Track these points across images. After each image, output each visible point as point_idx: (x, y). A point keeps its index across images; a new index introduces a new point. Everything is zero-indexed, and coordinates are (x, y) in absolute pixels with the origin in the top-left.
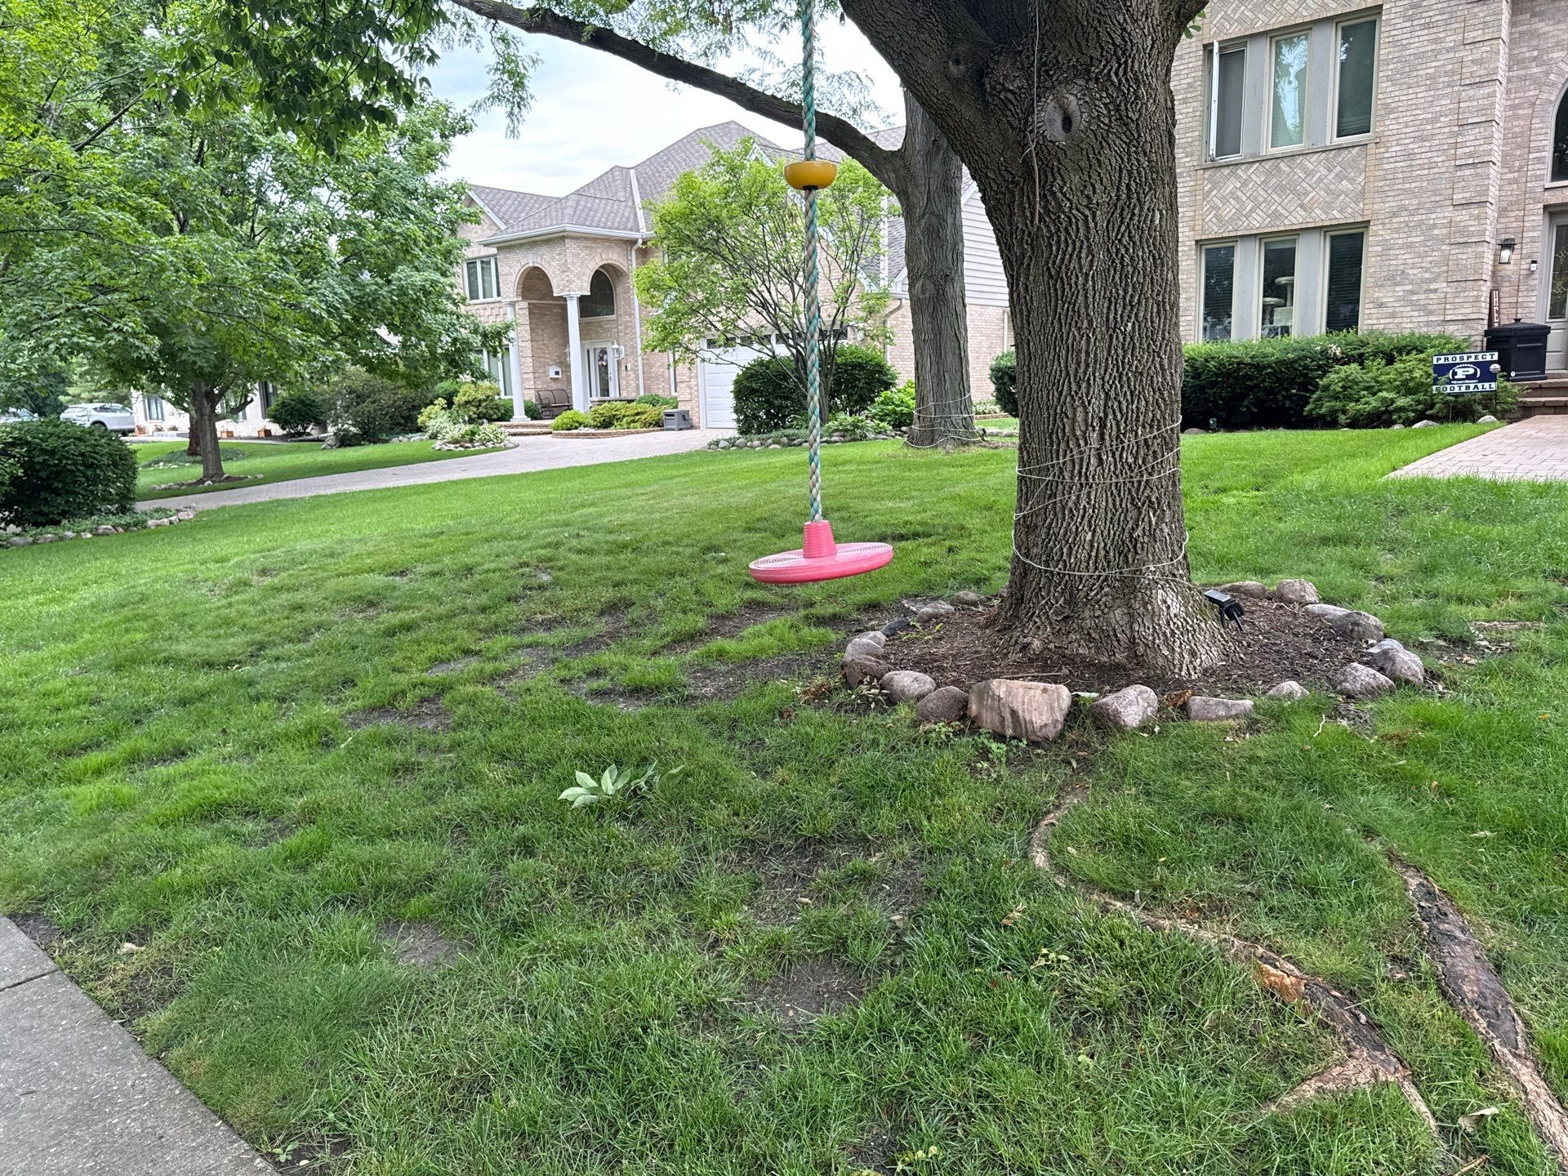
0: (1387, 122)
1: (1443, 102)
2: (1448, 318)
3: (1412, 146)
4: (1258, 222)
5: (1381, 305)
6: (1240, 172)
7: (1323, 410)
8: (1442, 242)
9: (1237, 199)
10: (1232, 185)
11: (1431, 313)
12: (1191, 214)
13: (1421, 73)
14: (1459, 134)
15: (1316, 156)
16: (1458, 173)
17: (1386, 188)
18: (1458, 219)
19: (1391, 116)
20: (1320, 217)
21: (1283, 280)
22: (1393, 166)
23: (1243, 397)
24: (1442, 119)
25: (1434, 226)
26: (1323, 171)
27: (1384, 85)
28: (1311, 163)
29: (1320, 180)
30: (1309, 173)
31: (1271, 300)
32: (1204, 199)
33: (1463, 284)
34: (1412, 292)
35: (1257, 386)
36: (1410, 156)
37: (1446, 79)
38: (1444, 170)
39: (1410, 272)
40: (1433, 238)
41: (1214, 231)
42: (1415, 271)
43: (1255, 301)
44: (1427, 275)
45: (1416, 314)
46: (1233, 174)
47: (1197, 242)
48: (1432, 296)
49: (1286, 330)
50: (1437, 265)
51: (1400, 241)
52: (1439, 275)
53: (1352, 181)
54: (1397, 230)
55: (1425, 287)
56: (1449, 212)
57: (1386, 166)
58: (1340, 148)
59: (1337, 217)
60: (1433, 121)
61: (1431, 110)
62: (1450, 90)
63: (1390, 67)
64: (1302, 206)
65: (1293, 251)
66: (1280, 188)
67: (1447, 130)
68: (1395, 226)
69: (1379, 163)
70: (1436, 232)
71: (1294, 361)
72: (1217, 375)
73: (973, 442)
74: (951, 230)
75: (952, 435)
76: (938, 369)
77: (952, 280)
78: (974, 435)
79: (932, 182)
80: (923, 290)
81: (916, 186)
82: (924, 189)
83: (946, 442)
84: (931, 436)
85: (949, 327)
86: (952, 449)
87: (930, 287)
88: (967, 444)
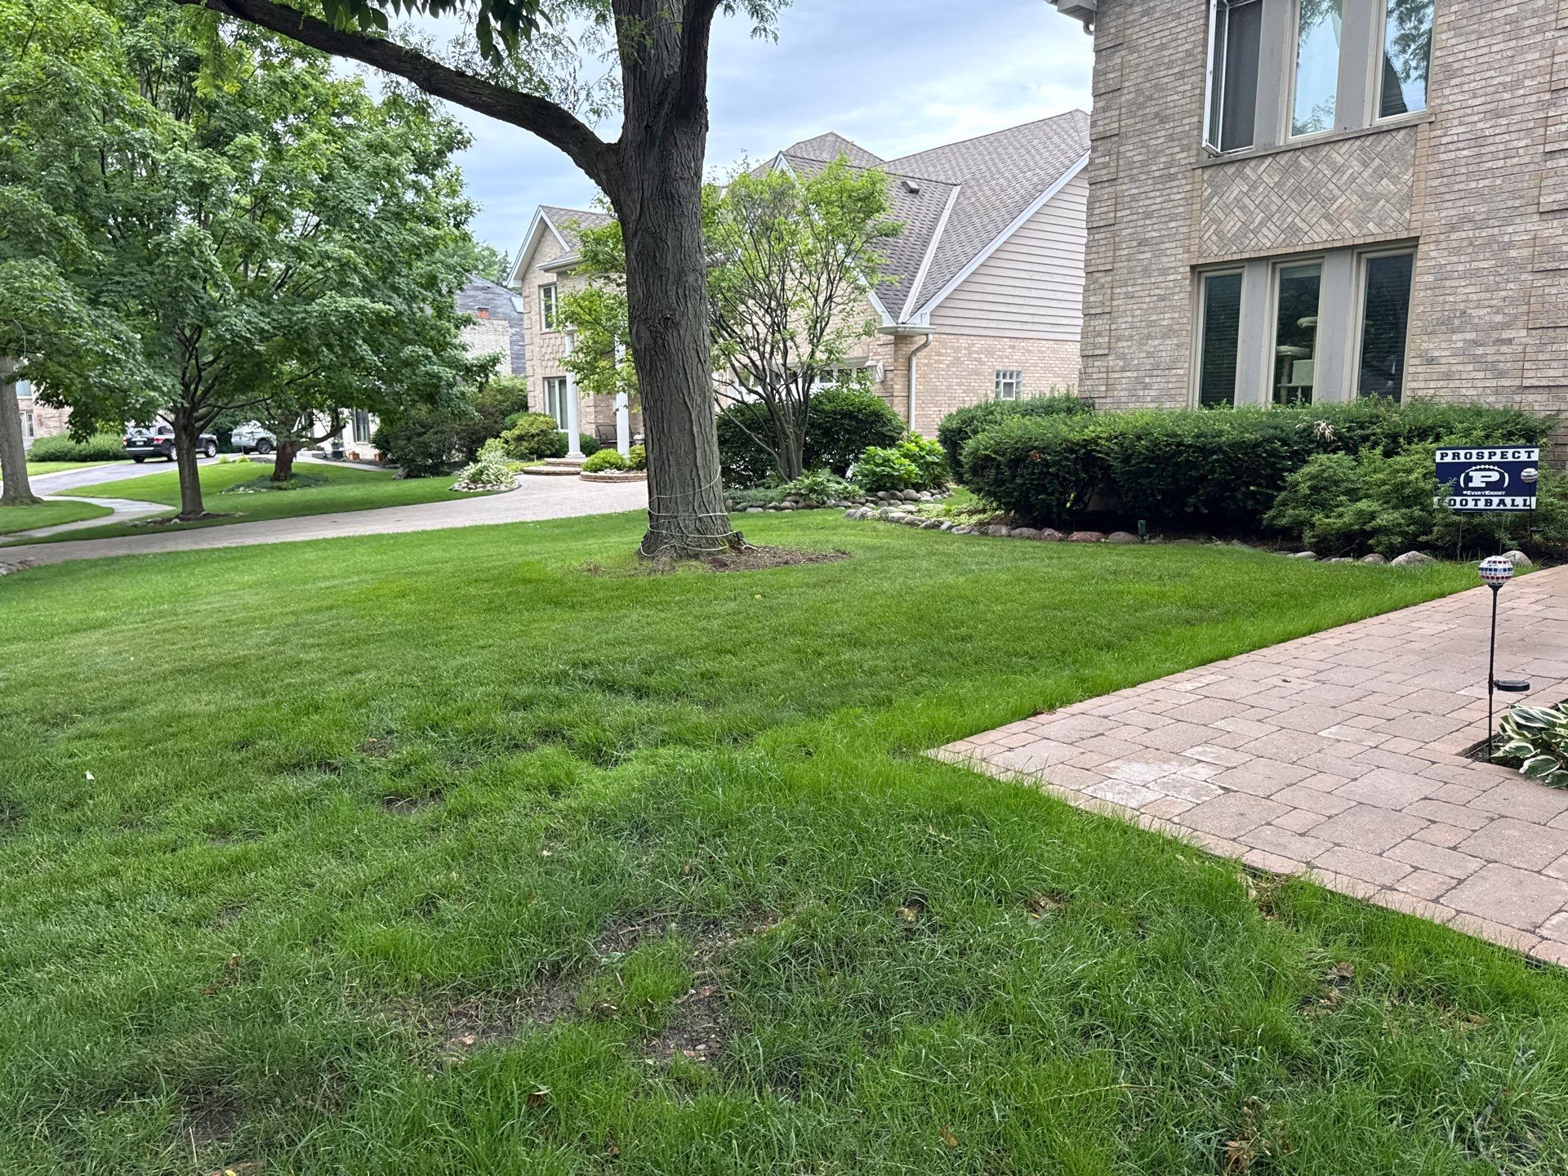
0: (1447, 92)
1: (1529, 57)
2: (1527, 383)
3: (1480, 125)
4: (1270, 241)
6: (1248, 171)
7: (1284, 521)
8: (1521, 268)
9: (1243, 208)
10: (1238, 188)
11: (1502, 374)
12: (1185, 229)
13: (1497, 14)
14: (1552, 104)
15: (1347, 145)
16: (1549, 164)
17: (1443, 190)
18: (1546, 234)
19: (1453, 82)
20: (1351, 232)
21: (1304, 322)
22: (1452, 155)
23: (1189, 492)
24: (1527, 82)
25: (1511, 245)
26: (1356, 166)
27: (1444, 36)
29: (1353, 179)
30: (1338, 170)
31: (1286, 349)
33: (1551, 333)
34: (1476, 343)
36: (1478, 140)
37: (1535, 21)
38: (1527, 159)
39: (1474, 312)
40: (1508, 262)
41: (1215, 252)
42: (1481, 312)
43: (1265, 349)
44: (1498, 318)
45: (1481, 375)
46: (1240, 173)
47: (1193, 268)
48: (1504, 349)
49: (1307, 392)
50: (1513, 302)
51: (1461, 268)
52: (1516, 318)
53: (1395, 179)
54: (1457, 251)
55: (1495, 335)
56: (1533, 223)
57: (1443, 157)
58: (1380, 132)
59: (1374, 231)
60: (1512, 87)
61: (1511, 69)
62: (1539, 38)
63: (1453, 9)
64: (1327, 217)
65: (1316, 280)
66: (1299, 192)
67: (1534, 99)
68: (1455, 244)
69: (1432, 156)
70: (1513, 253)
73: (709, 554)
74: (675, 255)
75: (674, 542)
76: (661, 450)
77: (676, 325)
78: (713, 542)
79: (645, 186)
80: (639, 339)
81: (630, 192)
82: (637, 195)
83: (664, 552)
84: (656, 540)
85: (674, 390)
86: (665, 563)
87: (645, 334)
88: (696, 556)
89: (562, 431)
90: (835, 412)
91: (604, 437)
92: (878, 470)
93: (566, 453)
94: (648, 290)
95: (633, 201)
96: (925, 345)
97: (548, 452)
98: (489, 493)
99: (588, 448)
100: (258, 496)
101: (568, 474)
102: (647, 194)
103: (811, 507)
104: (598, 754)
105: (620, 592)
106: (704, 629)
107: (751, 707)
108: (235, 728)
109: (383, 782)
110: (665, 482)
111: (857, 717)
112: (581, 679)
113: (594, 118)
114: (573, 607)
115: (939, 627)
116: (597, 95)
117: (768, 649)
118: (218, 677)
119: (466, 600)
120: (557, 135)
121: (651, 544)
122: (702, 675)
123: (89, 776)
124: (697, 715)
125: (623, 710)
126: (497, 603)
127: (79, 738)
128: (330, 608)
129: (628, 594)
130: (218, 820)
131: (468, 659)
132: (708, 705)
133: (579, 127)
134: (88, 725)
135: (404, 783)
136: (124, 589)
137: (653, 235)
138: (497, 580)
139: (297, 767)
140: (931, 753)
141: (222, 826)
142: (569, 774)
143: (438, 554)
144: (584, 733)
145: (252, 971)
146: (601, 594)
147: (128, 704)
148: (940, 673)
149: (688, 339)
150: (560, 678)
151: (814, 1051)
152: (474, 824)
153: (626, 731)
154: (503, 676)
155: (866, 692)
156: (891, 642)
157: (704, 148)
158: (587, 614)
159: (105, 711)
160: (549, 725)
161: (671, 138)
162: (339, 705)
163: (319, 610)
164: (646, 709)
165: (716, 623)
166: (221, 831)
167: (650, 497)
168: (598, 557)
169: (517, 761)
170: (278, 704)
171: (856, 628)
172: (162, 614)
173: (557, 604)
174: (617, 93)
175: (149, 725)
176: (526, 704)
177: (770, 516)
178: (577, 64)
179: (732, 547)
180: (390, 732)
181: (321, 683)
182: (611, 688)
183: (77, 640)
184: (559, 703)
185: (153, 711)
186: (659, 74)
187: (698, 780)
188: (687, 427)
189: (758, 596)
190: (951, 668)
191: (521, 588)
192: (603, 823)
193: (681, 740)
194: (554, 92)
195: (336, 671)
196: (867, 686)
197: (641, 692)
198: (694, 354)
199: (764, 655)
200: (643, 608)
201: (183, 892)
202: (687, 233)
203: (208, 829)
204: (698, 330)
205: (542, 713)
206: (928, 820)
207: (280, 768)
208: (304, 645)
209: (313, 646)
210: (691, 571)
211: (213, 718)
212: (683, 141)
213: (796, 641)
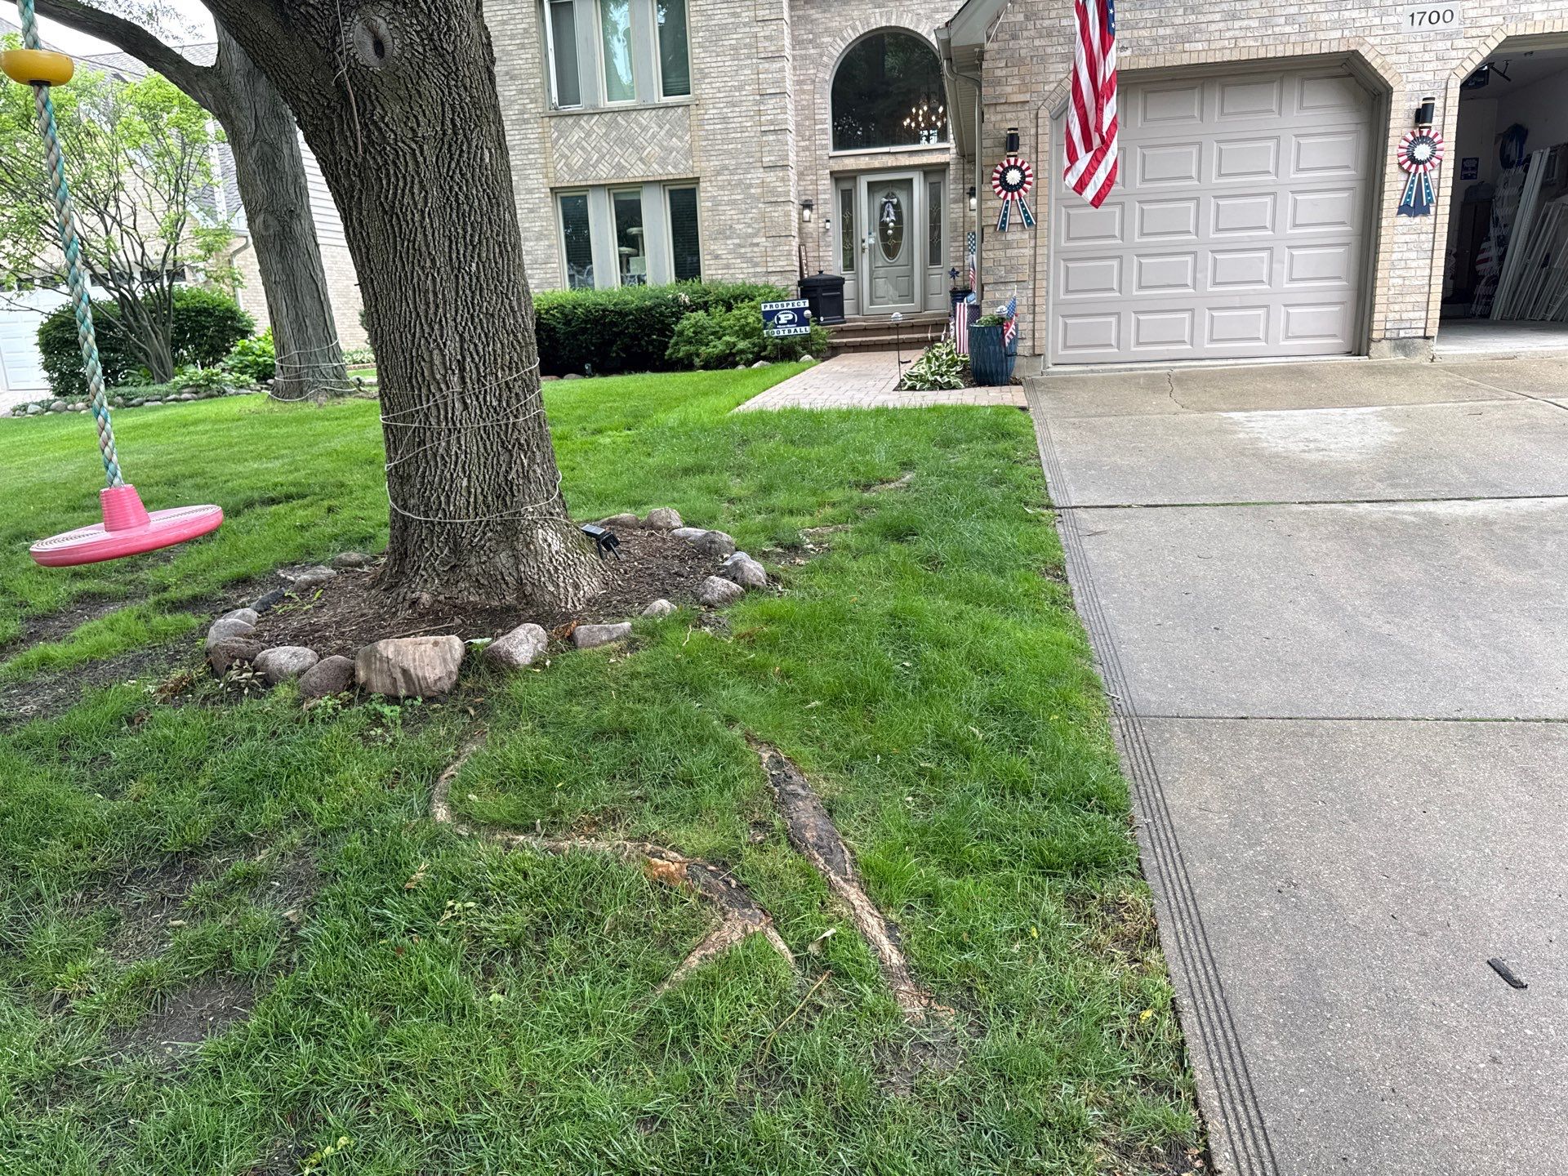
0: (703, 86)
1: (746, 72)
2: (770, 270)
3: (725, 110)
4: (604, 173)
5: (717, 257)
6: (582, 122)
7: (681, 354)
8: (758, 200)
9: (583, 149)
10: (577, 135)
11: (756, 265)
12: (542, 161)
13: (726, 43)
14: (760, 103)
15: (648, 112)
16: (764, 138)
17: (709, 148)
18: (768, 180)
19: (707, 81)
20: (657, 172)
21: (634, 230)
22: (712, 127)
23: (611, 343)
24: (747, 87)
25: (750, 186)
26: (656, 129)
27: (697, 51)
28: (645, 118)
29: (654, 136)
30: (644, 129)
31: (625, 250)
32: (553, 147)
33: (778, 239)
34: (740, 246)
35: (622, 332)
36: (725, 119)
37: (746, 51)
38: (752, 134)
39: (737, 227)
40: (751, 196)
41: (567, 180)
42: (741, 226)
43: (611, 249)
44: (750, 230)
45: (745, 265)
46: (577, 124)
47: (552, 189)
48: (756, 249)
49: (641, 280)
50: (757, 220)
51: (726, 198)
52: (759, 230)
53: (680, 139)
54: (722, 188)
55: (749, 240)
56: (760, 173)
57: (707, 127)
58: (667, 107)
59: (672, 172)
60: (740, 88)
61: (737, 78)
62: (749, 62)
63: (701, 34)
64: (641, 159)
65: (639, 201)
66: (620, 141)
67: (751, 98)
68: (720, 183)
69: (701, 123)
70: (753, 191)
71: (651, 309)
72: (586, 322)
74: (289, 161)
75: (323, 386)
77: (299, 216)
79: (258, 106)
80: (266, 226)
81: (240, 109)
82: (250, 114)
83: (318, 394)
85: (301, 266)
87: (273, 223)
96: (244, 247)
137: (271, 145)
188: (316, 295)
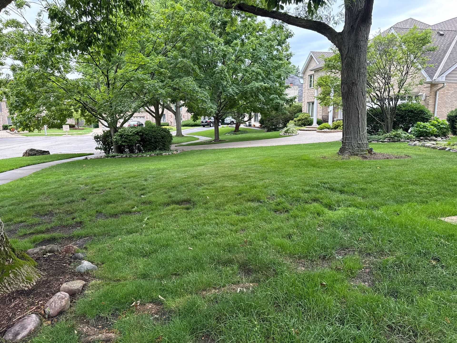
73: (361, 154)
74: (357, 63)
75: (350, 150)
76: (348, 122)
77: (356, 85)
78: (363, 151)
79: (350, 44)
80: (344, 89)
81: (344, 46)
82: (347, 47)
83: (346, 153)
84: (344, 150)
85: (354, 104)
86: (346, 157)
87: (346, 88)
88: (357, 155)
89: (312, 118)
90: (406, 111)
91: (324, 119)
92: (421, 130)
93: (312, 124)
94: (348, 75)
95: (346, 49)
96: (442, 87)
97: (307, 124)
98: (290, 136)
99: (319, 123)
100: (231, 136)
101: (312, 130)
102: (350, 46)
103: (395, 142)
104: (330, 207)
105: (333, 164)
106: (361, 176)
107: (378, 199)
108: (237, 190)
109: (273, 206)
110: (348, 132)
111: (415, 206)
112: (323, 187)
113: (335, 25)
114: (319, 167)
115: (446, 181)
116: (336, 18)
117: (383, 183)
118: (231, 178)
119: (288, 164)
120: (324, 32)
121: (342, 151)
122: (361, 189)
123: (208, 198)
124: (359, 200)
125: (336, 196)
126: (297, 165)
127: (204, 189)
128: (254, 164)
129: (335, 165)
130: (237, 210)
131: (291, 179)
132: (363, 197)
133: (330, 28)
134: (205, 186)
135: (279, 207)
136: (205, 157)
137: (351, 58)
138: (296, 159)
139: (252, 201)
140: (443, 219)
141: (237, 212)
142: (322, 211)
143: (278, 152)
144: (325, 201)
145: (251, 243)
146: (327, 164)
147: (213, 183)
148: (446, 195)
149: (360, 89)
150: (317, 186)
151: (402, 290)
152: (298, 220)
153: (338, 202)
154: (301, 184)
155: (418, 199)
156: (427, 184)
157: (369, 30)
158: (323, 169)
159: (208, 184)
160: (315, 198)
161: (360, 29)
162: (261, 187)
163: (252, 164)
164: (343, 197)
165: (365, 175)
166: (238, 213)
167: (343, 137)
168: (325, 154)
169: (307, 206)
170: (246, 186)
171: (414, 179)
172: (216, 163)
173: (314, 166)
174: (342, 17)
175: (218, 188)
176: (308, 192)
177: (380, 144)
178: (331, 10)
179: (369, 153)
180: (274, 195)
181: (255, 182)
182: (332, 190)
183: (199, 168)
184: (318, 193)
185: (219, 185)
186: (357, 10)
187: (362, 217)
188: (357, 115)
189: (378, 168)
190: (450, 194)
191: (303, 161)
192: (334, 224)
193: (355, 206)
194: (323, 19)
195: (258, 179)
196: (418, 197)
197: (342, 192)
198: (361, 93)
199: (381, 185)
200: (341, 169)
201: (232, 225)
202: (362, 57)
203: (235, 212)
204: (363, 86)
205: (313, 195)
206: (441, 237)
207: (249, 200)
208: (250, 173)
209: (252, 173)
210: (354, 159)
211: (232, 187)
212: (363, 29)
213: (393, 182)
